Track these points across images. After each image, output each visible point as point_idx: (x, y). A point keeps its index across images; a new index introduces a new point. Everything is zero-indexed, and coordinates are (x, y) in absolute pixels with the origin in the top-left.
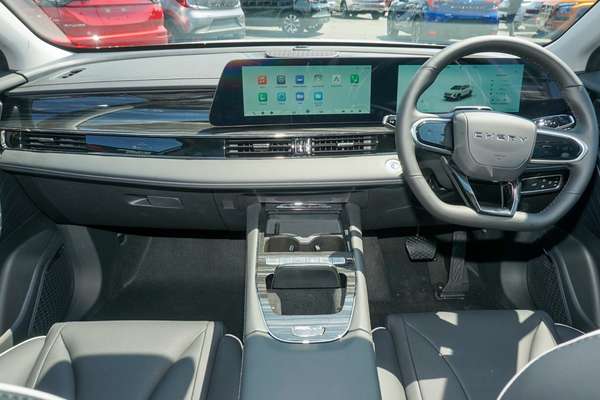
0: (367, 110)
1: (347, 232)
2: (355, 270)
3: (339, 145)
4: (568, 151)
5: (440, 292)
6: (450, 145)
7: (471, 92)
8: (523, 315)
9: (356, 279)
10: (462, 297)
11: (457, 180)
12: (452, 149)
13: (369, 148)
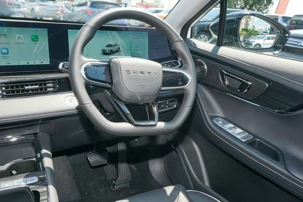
0: (47, 62)
1: (39, 155)
2: (47, 185)
3: (26, 88)
4: (181, 81)
5: (114, 185)
6: (110, 81)
7: (119, 48)
8: (169, 190)
9: (48, 192)
10: (128, 185)
11: (118, 106)
12: (111, 83)
13: (52, 89)
